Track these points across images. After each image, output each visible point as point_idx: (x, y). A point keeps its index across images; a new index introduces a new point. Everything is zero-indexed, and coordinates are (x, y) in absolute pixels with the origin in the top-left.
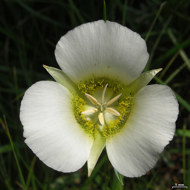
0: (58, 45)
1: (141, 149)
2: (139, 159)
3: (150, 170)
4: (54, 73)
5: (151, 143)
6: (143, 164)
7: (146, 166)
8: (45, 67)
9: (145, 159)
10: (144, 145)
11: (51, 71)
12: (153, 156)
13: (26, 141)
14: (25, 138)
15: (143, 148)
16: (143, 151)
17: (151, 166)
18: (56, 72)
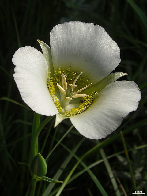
0: (55, 28)
1: (105, 117)
2: (102, 125)
3: (111, 133)
4: (43, 48)
5: (117, 111)
6: (106, 129)
7: (108, 130)
8: (38, 40)
9: (108, 124)
10: (109, 114)
11: (42, 44)
12: (117, 120)
13: (14, 75)
14: (14, 73)
15: (108, 116)
16: (107, 119)
17: (113, 129)
18: (45, 48)
